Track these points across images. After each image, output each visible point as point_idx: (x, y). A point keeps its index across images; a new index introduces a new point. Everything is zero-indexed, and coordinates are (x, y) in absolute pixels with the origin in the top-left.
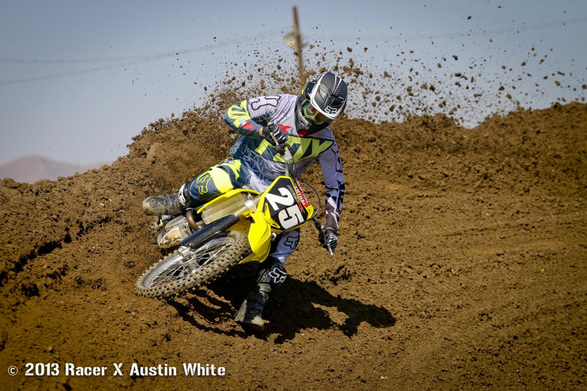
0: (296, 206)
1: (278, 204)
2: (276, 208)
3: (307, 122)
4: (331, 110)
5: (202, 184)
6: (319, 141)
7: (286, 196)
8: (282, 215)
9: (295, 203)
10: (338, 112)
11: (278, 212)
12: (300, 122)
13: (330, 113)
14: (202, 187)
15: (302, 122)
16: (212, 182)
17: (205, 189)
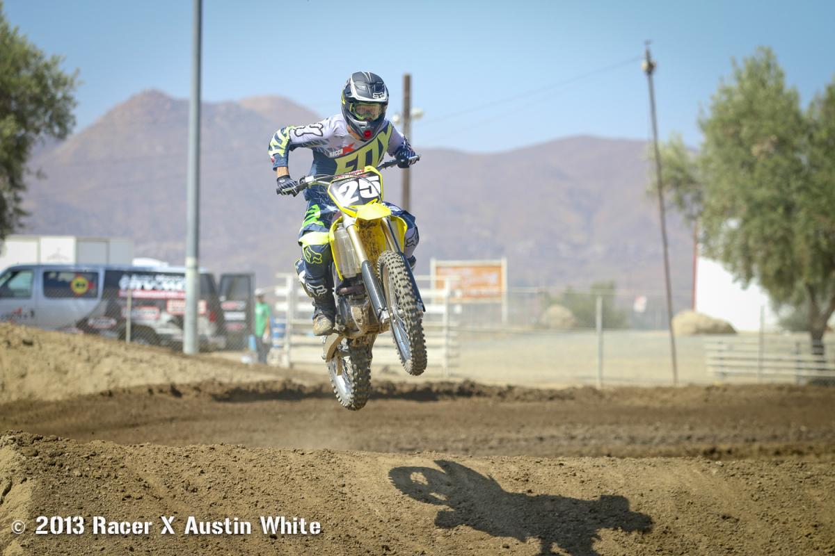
0: (360, 180)
1: (353, 196)
2: (357, 199)
3: (365, 123)
4: (379, 95)
5: (312, 258)
6: (383, 132)
7: (348, 188)
8: (365, 194)
9: (357, 180)
10: (385, 94)
11: (360, 197)
12: (359, 127)
13: (380, 97)
14: (315, 258)
15: (361, 125)
16: (313, 247)
17: (318, 256)
